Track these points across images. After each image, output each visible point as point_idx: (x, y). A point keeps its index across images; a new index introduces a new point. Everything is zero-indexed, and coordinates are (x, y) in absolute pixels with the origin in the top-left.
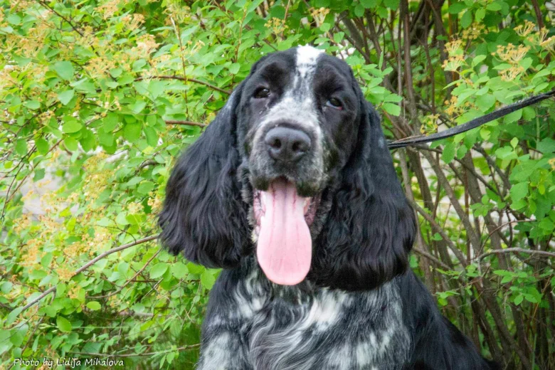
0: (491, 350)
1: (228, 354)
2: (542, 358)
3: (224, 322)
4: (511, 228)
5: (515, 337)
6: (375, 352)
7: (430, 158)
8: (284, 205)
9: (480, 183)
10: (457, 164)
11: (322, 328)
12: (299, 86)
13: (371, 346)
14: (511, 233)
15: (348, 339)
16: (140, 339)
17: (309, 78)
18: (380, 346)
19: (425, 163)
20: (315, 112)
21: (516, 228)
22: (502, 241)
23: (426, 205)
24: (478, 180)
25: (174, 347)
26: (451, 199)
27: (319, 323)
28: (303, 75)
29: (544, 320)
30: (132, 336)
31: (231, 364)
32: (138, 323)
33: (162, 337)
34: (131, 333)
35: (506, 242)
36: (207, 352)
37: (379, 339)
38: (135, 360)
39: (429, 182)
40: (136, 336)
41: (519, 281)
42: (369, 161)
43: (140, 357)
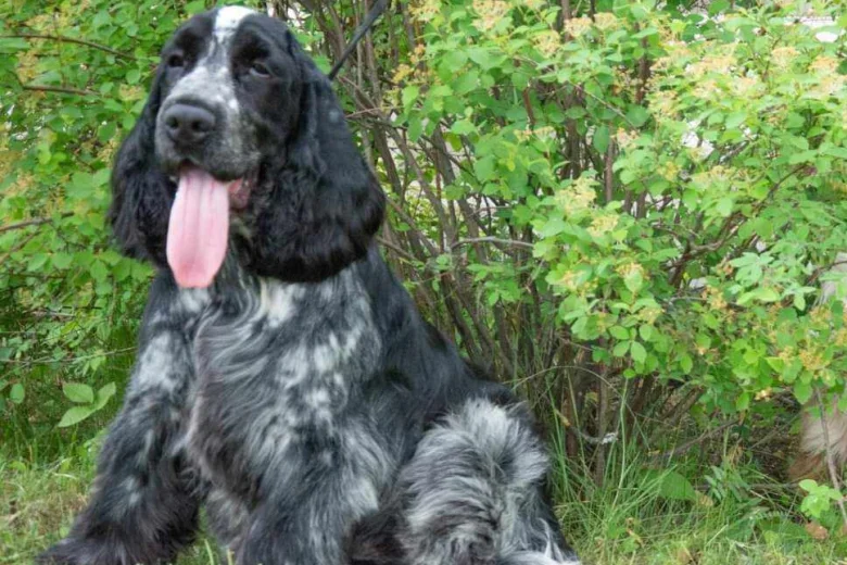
0: (469, 352)
1: (170, 357)
2: (526, 358)
3: (164, 318)
4: (489, 214)
5: (496, 338)
6: (337, 356)
7: (395, 137)
8: (200, 192)
9: (454, 165)
10: (429, 145)
11: (274, 324)
12: (215, 53)
13: (332, 350)
14: (489, 220)
15: (303, 340)
16: (60, 343)
17: (227, 43)
18: (343, 350)
19: (391, 143)
20: (231, 82)
21: (495, 215)
22: (480, 230)
23: (394, 190)
24: (452, 163)
25: (99, 352)
26: (421, 183)
27: (270, 317)
28: (220, 40)
29: (528, 318)
30: (51, 340)
31: (173, 369)
32: (57, 324)
33: (88, 341)
34: (49, 337)
35: (485, 231)
36: (144, 358)
37: (342, 340)
38: (54, 367)
39: (397, 162)
40: (56, 340)
41: (495, 276)
42: (316, 136)
43: (61, 364)
